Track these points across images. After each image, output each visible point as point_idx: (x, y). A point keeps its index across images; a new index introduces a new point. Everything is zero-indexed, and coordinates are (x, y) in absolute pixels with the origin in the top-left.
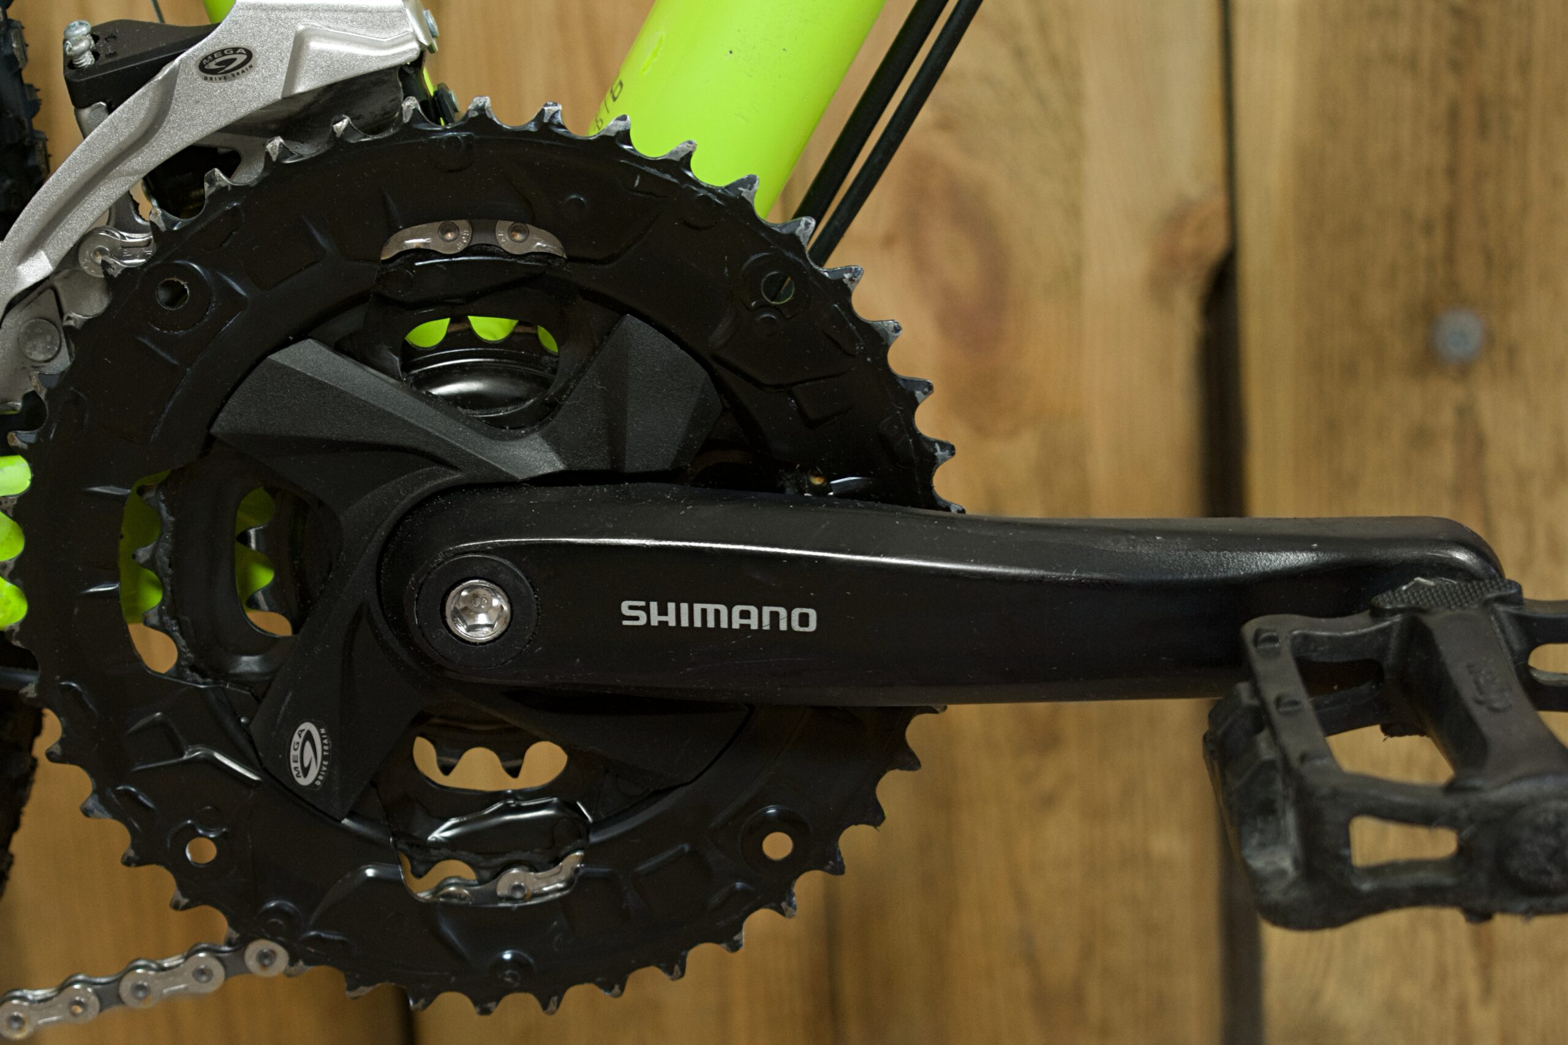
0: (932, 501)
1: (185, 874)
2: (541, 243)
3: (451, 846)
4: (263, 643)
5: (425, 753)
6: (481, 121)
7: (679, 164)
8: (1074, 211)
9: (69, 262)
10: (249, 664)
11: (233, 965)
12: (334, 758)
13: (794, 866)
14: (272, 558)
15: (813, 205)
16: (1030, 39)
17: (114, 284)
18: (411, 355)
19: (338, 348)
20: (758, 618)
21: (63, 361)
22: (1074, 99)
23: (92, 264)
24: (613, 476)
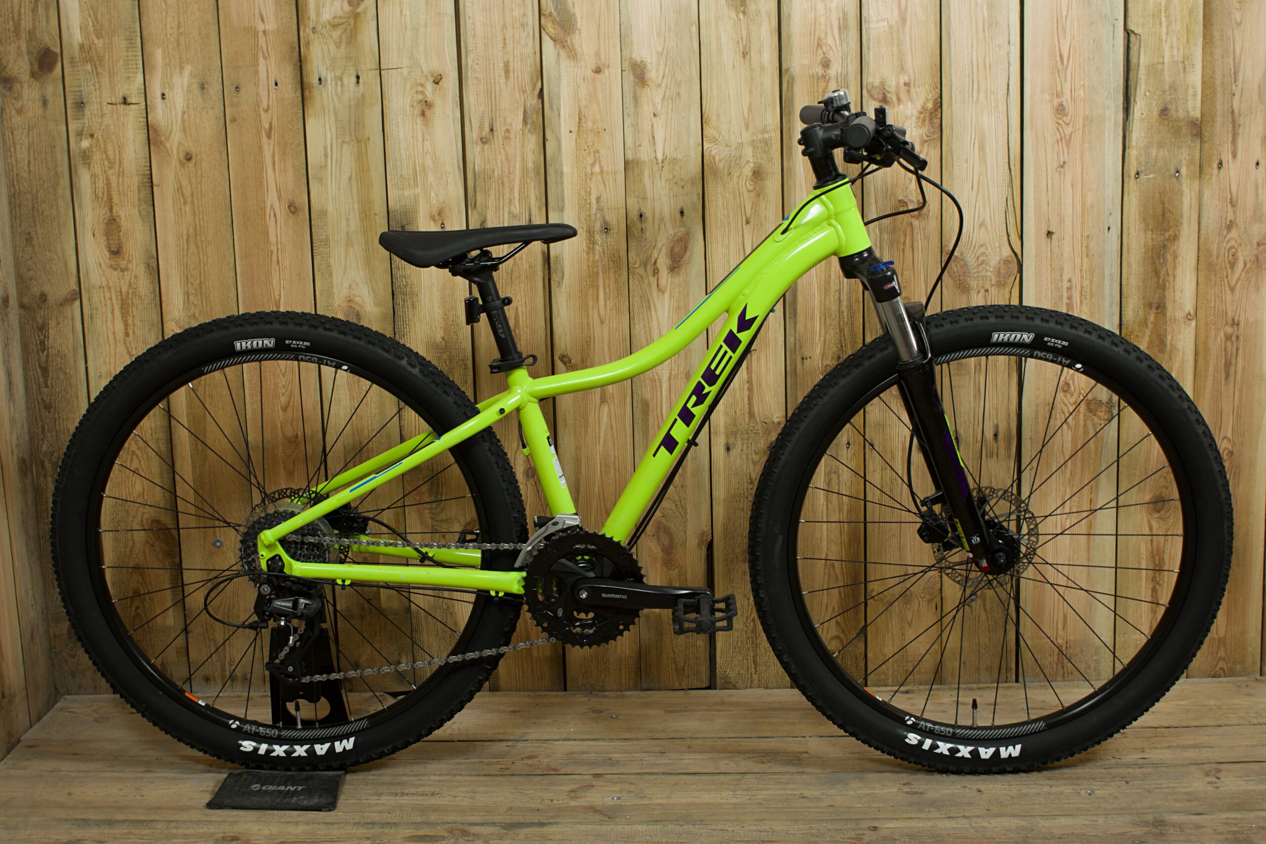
0: (643, 583)
1: (543, 628)
2: (593, 547)
3: (578, 626)
4: (555, 598)
5: (575, 613)
6: (587, 532)
7: (611, 538)
8: (685, 532)
9: (533, 548)
10: (553, 600)
11: (548, 641)
12: (564, 613)
13: (623, 630)
14: (556, 586)
15: (629, 544)
16: (678, 503)
17: (538, 550)
18: (577, 561)
19: (567, 559)
20: (619, 596)
21: (531, 560)
22: (686, 513)
23: (536, 548)
24: (602, 577)
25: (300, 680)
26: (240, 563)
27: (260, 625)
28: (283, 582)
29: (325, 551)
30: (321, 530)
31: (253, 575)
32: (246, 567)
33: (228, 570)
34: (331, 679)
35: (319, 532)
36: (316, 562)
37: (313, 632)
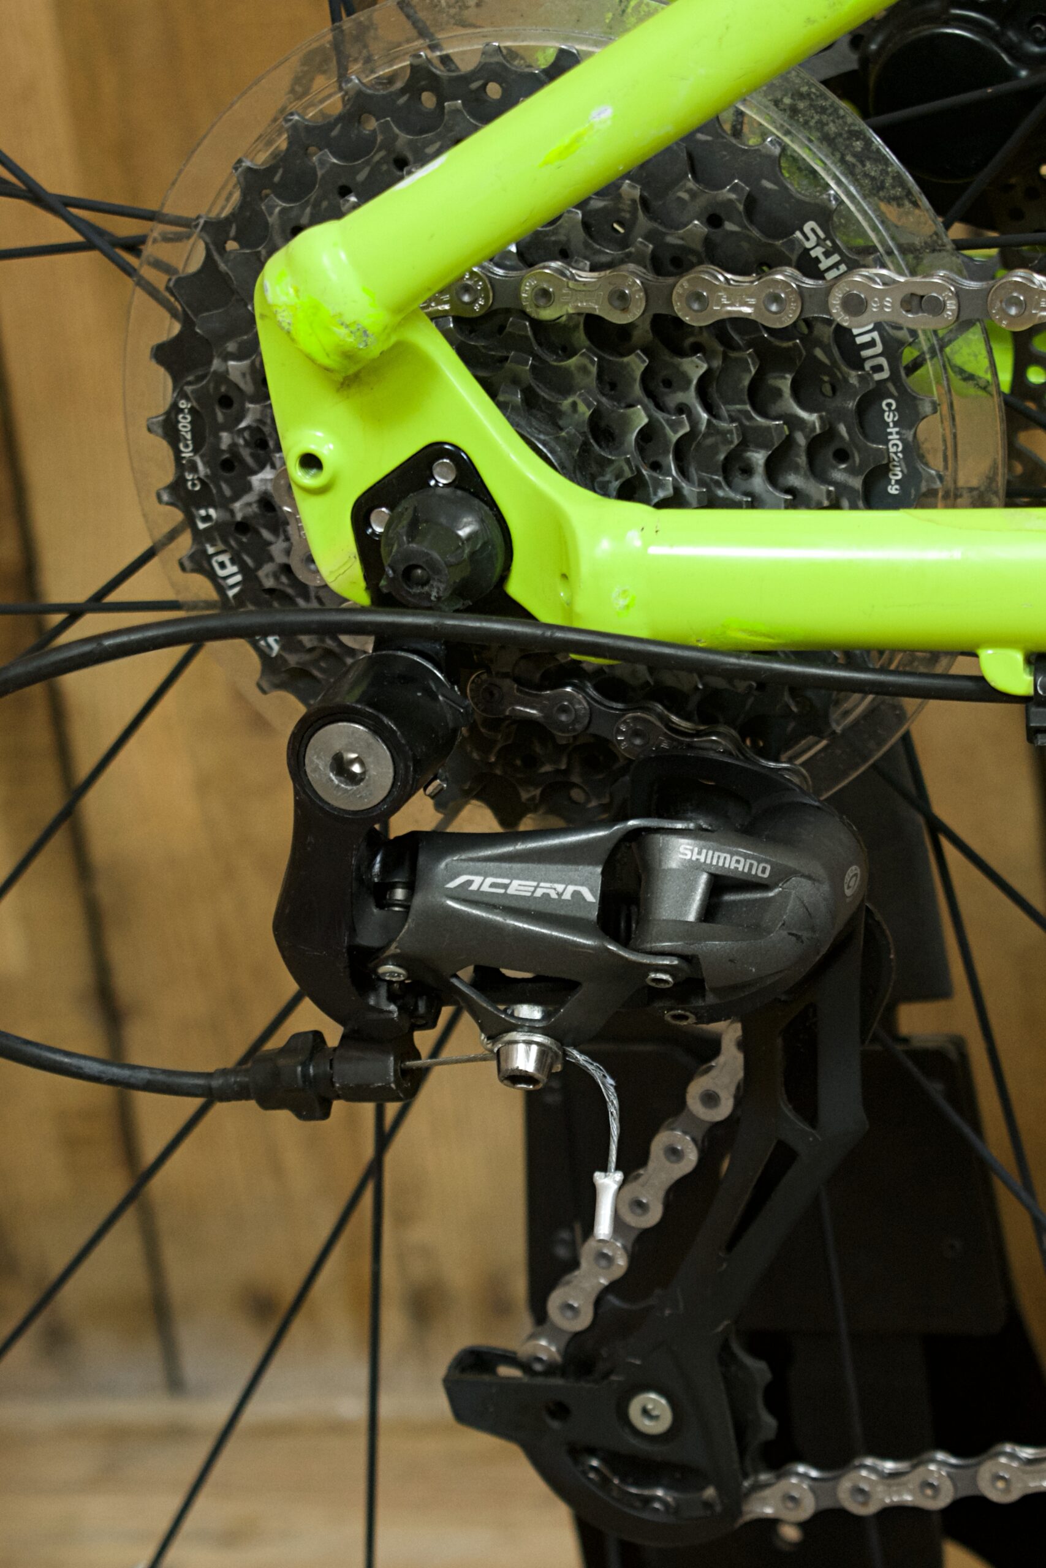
25: (735, 1500)
26: (185, 544)
27: (350, 1071)
28: (530, 686)
29: (870, 399)
30: (825, 216)
31: (288, 634)
32: (230, 573)
33: (97, 602)
34: (996, 1494)
35: (810, 234)
36: (797, 500)
37: (809, 1111)
